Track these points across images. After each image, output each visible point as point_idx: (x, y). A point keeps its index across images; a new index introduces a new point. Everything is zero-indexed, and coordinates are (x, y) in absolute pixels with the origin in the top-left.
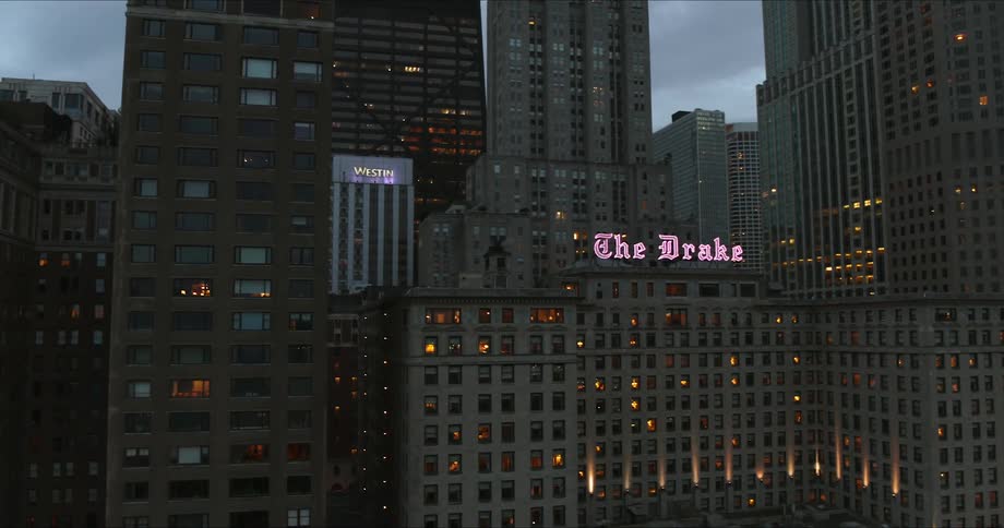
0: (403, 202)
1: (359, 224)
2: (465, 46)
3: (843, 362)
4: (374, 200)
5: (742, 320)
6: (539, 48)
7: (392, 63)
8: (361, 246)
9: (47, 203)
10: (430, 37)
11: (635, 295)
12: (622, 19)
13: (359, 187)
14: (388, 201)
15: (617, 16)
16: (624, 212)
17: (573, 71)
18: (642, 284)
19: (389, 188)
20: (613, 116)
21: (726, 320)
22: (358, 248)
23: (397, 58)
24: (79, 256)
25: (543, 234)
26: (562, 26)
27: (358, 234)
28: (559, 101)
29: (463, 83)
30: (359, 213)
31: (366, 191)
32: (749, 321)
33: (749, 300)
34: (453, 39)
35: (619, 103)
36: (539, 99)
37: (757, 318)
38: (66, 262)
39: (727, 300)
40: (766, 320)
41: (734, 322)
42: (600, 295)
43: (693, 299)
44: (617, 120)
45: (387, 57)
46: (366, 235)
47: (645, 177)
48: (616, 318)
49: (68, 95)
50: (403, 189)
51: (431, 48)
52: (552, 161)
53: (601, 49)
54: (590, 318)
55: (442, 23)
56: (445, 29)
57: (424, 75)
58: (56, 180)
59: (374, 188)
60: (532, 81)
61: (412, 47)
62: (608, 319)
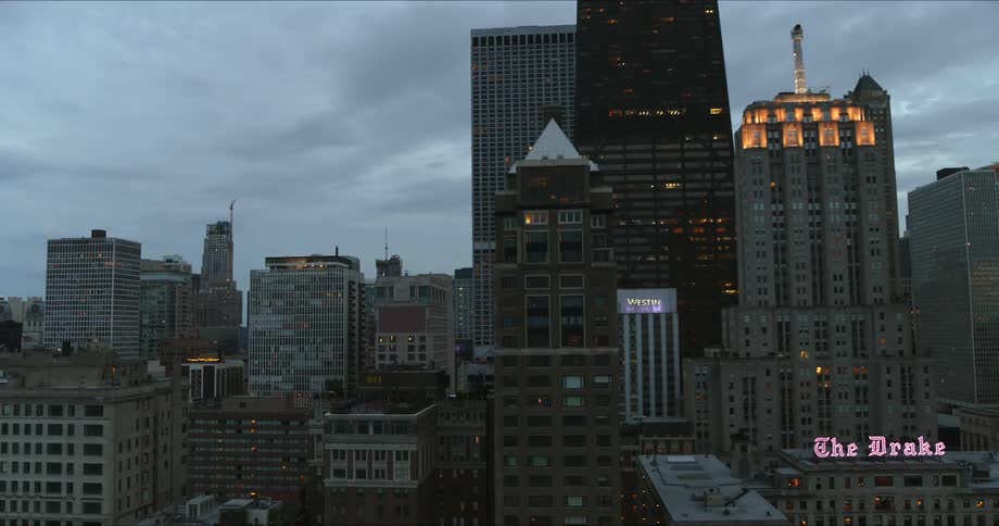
0: (669, 328)
1: (633, 346)
2: (718, 159)
4: (645, 327)
5: (944, 505)
6: (781, 207)
7: (655, 182)
8: (636, 365)
9: (442, 438)
10: (687, 155)
11: (848, 485)
12: (856, 173)
13: (632, 317)
14: (657, 327)
15: (851, 170)
16: (863, 348)
17: (811, 224)
18: (854, 479)
19: (657, 316)
20: (850, 261)
21: (929, 505)
22: (634, 369)
23: (660, 177)
24: (462, 471)
25: (789, 370)
26: (800, 187)
27: (633, 356)
28: (800, 253)
29: (718, 194)
30: (633, 338)
31: (638, 320)
32: (951, 506)
33: (950, 489)
34: (706, 154)
35: (857, 248)
36: (781, 253)
37: (959, 504)
38: (455, 476)
39: (930, 488)
40: (967, 505)
41: (937, 506)
42: (819, 487)
43: (898, 489)
44: (855, 264)
45: (651, 178)
46: (640, 357)
47: (882, 317)
48: (832, 504)
49: (420, 287)
50: (669, 317)
51: (688, 165)
52: (795, 308)
53: (837, 204)
54: (811, 505)
55: (696, 140)
56: (701, 146)
57: (684, 189)
58: (447, 424)
59: (645, 317)
60: (775, 237)
61: (671, 166)
62: (826, 505)
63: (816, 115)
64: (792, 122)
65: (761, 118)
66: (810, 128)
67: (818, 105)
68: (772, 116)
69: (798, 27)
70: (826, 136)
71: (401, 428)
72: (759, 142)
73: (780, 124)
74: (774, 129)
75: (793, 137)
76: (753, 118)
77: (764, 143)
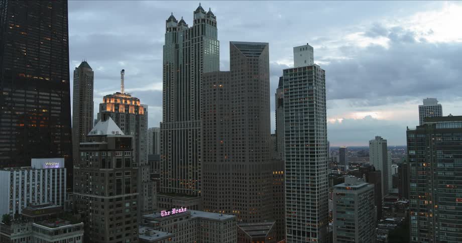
1: (49, 182)
3: (205, 230)
4: (54, 174)
7: (38, 108)
10: (52, 98)
11: (169, 224)
12: (139, 123)
15: (137, 122)
19: (58, 169)
22: (49, 191)
23: (40, 107)
27: (49, 186)
30: (49, 179)
31: (51, 171)
33: (187, 220)
34: (60, 99)
39: (184, 221)
43: (178, 222)
45: (36, 107)
46: (51, 186)
47: (144, 170)
50: (63, 169)
51: (52, 103)
55: (56, 93)
56: (57, 95)
57: (50, 113)
59: (54, 170)
61: (45, 102)
63: (128, 102)
64: (122, 104)
65: (112, 101)
66: (127, 107)
67: (129, 99)
68: (116, 101)
69: (123, 70)
70: (131, 110)
71: (78, 228)
72: (112, 110)
73: (119, 104)
74: (117, 106)
75: (122, 109)
76: (110, 100)
77: (114, 111)
